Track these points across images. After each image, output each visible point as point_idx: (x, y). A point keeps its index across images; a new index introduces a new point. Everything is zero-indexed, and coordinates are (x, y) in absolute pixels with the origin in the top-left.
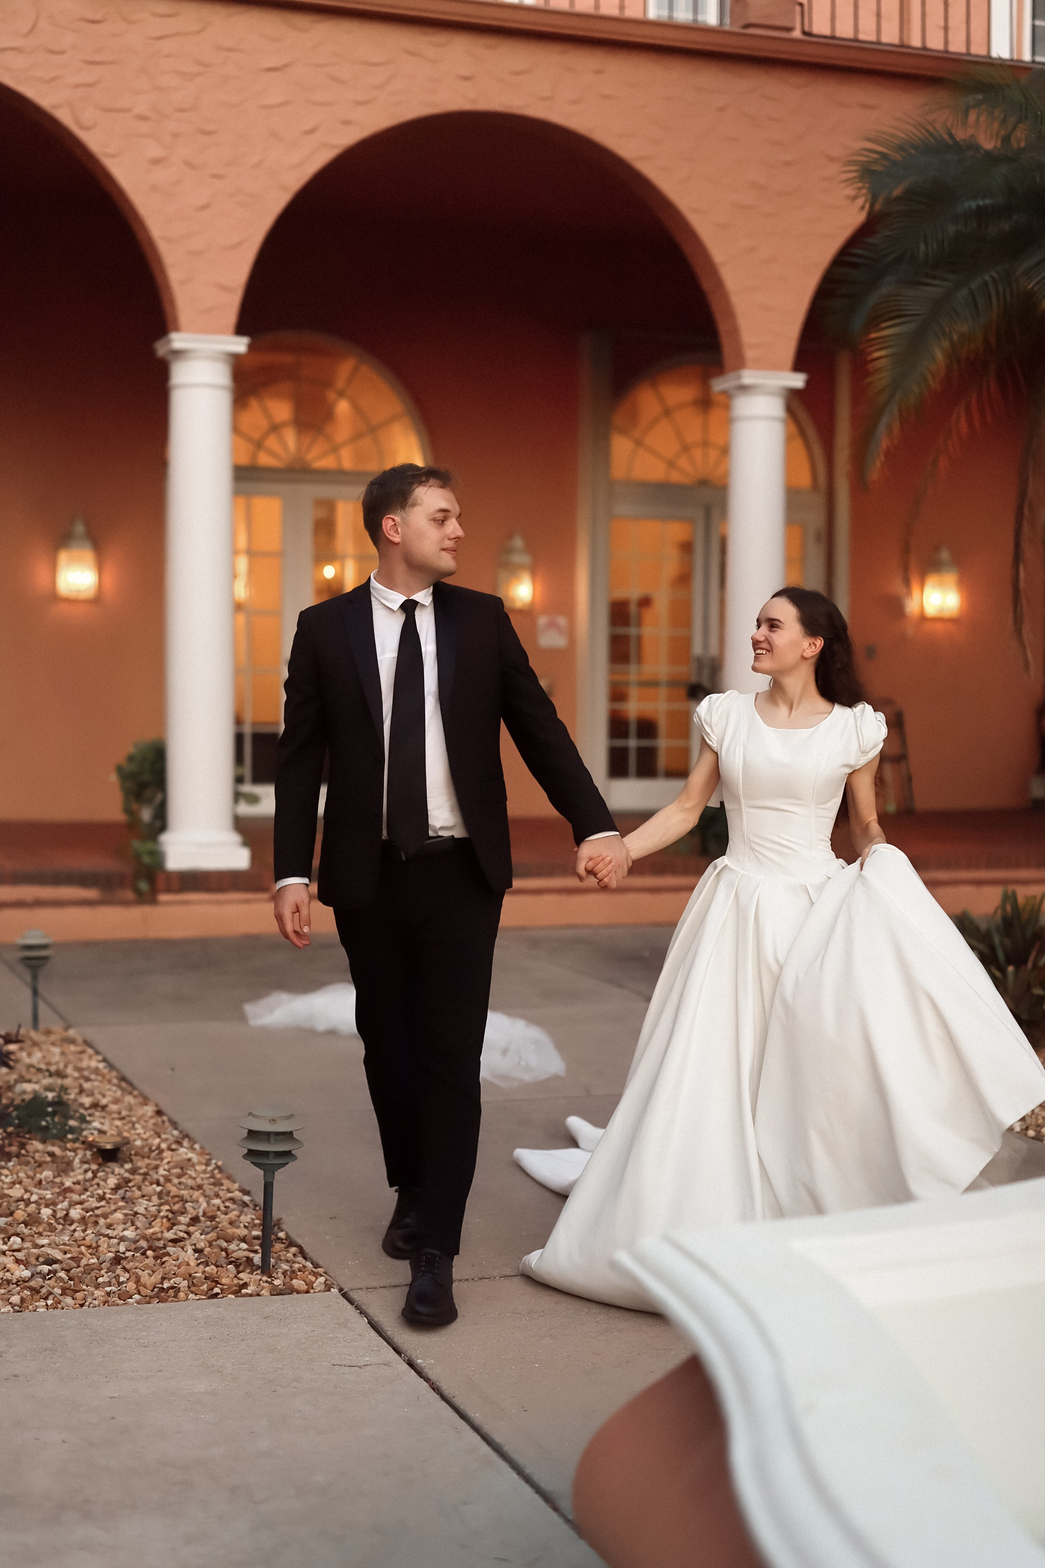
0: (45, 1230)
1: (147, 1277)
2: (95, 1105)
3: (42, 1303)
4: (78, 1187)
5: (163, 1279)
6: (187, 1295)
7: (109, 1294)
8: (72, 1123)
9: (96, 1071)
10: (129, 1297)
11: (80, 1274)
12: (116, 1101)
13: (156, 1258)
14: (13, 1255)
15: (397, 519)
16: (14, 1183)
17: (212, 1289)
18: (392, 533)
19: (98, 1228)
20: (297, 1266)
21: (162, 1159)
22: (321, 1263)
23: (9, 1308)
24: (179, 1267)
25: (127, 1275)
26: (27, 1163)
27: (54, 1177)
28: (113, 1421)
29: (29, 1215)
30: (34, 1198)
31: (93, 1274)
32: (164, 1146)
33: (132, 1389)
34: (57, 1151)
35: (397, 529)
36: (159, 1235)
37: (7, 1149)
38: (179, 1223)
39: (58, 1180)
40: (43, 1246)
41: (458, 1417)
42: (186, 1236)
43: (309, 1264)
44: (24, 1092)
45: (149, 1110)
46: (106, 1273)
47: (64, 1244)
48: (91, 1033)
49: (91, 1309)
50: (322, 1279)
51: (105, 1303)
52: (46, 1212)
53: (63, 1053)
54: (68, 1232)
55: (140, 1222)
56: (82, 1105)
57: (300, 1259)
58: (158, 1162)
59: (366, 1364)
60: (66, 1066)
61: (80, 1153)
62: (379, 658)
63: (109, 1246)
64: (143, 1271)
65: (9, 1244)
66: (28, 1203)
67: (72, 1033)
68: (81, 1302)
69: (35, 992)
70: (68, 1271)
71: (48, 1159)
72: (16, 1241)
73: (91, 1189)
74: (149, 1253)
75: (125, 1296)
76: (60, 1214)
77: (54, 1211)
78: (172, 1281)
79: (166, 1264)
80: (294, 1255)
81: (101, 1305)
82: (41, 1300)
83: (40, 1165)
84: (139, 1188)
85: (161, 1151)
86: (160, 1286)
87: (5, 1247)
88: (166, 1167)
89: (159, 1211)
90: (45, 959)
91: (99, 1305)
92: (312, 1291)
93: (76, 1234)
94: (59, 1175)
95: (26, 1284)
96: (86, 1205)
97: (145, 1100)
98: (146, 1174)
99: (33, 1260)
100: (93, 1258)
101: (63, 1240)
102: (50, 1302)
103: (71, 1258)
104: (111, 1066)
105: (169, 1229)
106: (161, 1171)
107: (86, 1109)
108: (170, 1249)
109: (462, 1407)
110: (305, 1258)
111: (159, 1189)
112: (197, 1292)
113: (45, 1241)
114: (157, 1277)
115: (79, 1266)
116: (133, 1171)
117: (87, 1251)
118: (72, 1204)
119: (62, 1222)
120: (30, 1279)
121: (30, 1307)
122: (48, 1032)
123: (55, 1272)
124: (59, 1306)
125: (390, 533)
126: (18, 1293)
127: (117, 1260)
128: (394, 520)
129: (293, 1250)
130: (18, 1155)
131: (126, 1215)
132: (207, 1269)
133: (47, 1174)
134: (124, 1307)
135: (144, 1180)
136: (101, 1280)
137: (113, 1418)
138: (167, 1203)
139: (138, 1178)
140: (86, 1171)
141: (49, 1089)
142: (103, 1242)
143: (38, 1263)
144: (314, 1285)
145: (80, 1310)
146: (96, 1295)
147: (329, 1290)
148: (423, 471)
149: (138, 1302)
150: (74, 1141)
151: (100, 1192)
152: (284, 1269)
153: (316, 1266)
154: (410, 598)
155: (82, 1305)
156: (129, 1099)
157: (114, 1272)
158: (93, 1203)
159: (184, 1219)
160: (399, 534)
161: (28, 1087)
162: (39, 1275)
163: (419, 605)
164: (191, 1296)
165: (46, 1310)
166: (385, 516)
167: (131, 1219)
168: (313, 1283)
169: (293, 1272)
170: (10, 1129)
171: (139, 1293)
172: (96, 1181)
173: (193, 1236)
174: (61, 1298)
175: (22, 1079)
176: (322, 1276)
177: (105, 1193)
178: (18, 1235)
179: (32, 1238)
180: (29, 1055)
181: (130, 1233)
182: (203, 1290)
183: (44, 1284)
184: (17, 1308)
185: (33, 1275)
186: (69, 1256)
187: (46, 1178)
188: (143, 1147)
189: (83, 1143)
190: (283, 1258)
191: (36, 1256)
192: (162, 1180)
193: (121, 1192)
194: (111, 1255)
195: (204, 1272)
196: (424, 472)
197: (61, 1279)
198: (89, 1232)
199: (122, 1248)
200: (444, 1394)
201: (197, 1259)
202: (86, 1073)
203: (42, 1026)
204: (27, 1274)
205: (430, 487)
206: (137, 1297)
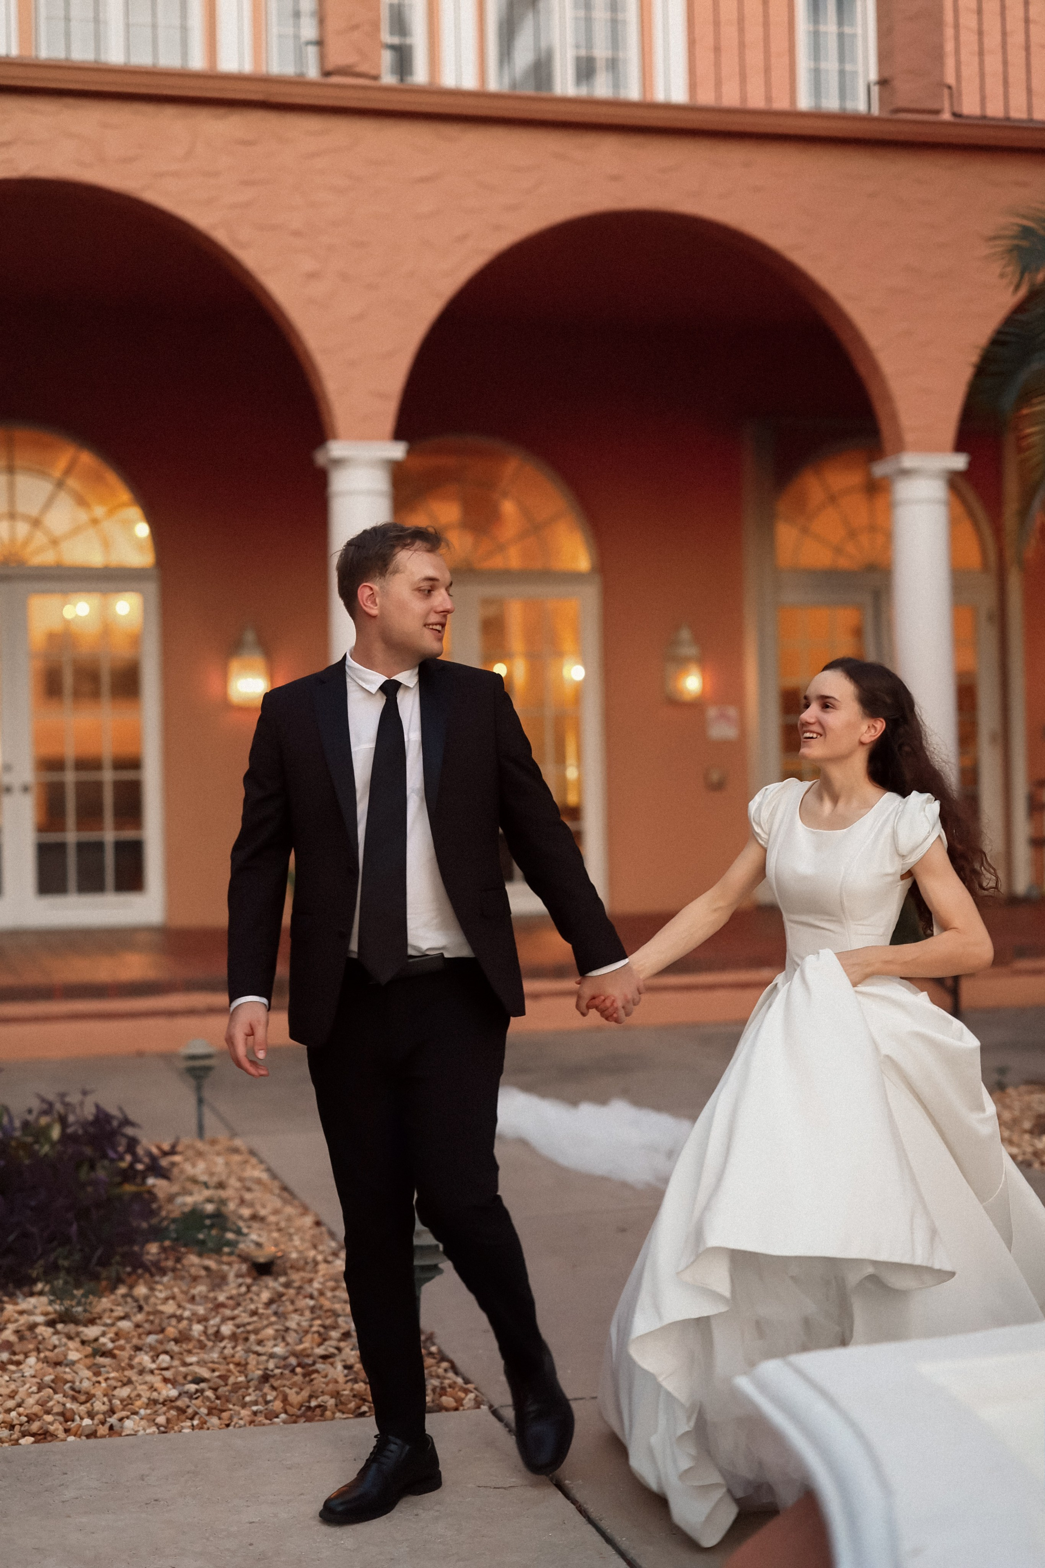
0: (195, 1347)
1: (295, 1395)
2: (254, 1217)
3: (188, 1423)
4: (231, 1302)
5: (311, 1397)
6: (334, 1413)
7: (255, 1413)
8: (230, 1236)
9: (259, 1181)
10: (275, 1415)
11: (227, 1393)
12: (276, 1212)
13: (304, 1375)
14: (161, 1374)
15: (376, 588)
16: (167, 1299)
17: (359, 1408)
18: (369, 604)
19: (248, 1344)
20: (447, 1382)
21: (316, 1272)
22: (472, 1378)
23: (154, 1429)
24: (327, 1384)
25: (274, 1393)
26: (182, 1278)
27: (209, 1291)
28: (251, 1548)
29: (180, 1332)
30: (187, 1314)
31: (241, 1392)
32: (320, 1258)
33: (273, 1513)
34: (211, 1264)
35: (375, 599)
36: (309, 1351)
37: (163, 1264)
38: (330, 1338)
39: (211, 1295)
40: (191, 1364)
41: (604, 1541)
42: (336, 1351)
43: (460, 1380)
44: (185, 1204)
45: (308, 1221)
46: (254, 1391)
47: (213, 1362)
48: (256, 1142)
49: (236, 1430)
50: (471, 1396)
51: (251, 1422)
52: (197, 1328)
53: (227, 1164)
54: (217, 1349)
55: (291, 1338)
56: (241, 1217)
57: (451, 1374)
58: (311, 1275)
59: (512, 1485)
60: (229, 1176)
61: (236, 1267)
62: (354, 749)
63: (258, 1363)
64: (291, 1388)
65: (158, 1362)
66: (180, 1319)
67: (238, 1142)
68: (227, 1422)
69: (200, 1101)
70: (215, 1390)
71: (203, 1273)
72: (164, 1359)
73: (243, 1304)
74: (298, 1370)
75: (271, 1416)
76: (211, 1331)
77: (206, 1327)
78: (320, 1399)
79: (315, 1382)
80: (446, 1370)
81: (247, 1425)
82: (187, 1420)
83: (195, 1279)
84: (292, 1302)
85: (316, 1263)
86: (307, 1404)
87: (153, 1366)
88: (321, 1280)
89: (311, 1326)
90: (208, 1069)
91: (245, 1425)
92: (461, 1408)
93: (226, 1352)
94: (213, 1290)
95: (173, 1404)
96: (238, 1321)
97: (305, 1210)
98: (300, 1288)
99: (180, 1379)
100: (240, 1376)
101: (212, 1358)
102: (196, 1422)
103: (219, 1377)
104: (274, 1176)
105: (319, 1345)
106: (316, 1285)
107: (245, 1220)
108: (319, 1366)
109: (609, 1531)
110: (457, 1373)
111: (312, 1303)
112: (344, 1410)
113: (193, 1359)
114: (305, 1394)
115: (226, 1385)
116: (287, 1285)
117: (235, 1368)
118: (224, 1320)
119: (212, 1338)
120: (177, 1399)
121: (176, 1428)
122: (213, 1142)
123: (202, 1391)
124: (205, 1426)
125: (366, 604)
126: (165, 1413)
127: (266, 1378)
128: (371, 589)
129: (445, 1365)
130: (174, 1270)
131: (277, 1331)
132: (356, 1386)
133: (200, 1289)
134: (271, 1427)
135: (298, 1294)
136: (248, 1399)
137: (251, 1545)
138: (319, 1317)
139: (292, 1292)
140: (240, 1285)
141: (209, 1200)
142: (252, 1359)
143: (185, 1382)
144: (465, 1402)
145: (225, 1430)
146: (242, 1415)
147: (479, 1407)
148: (409, 531)
149: (284, 1422)
150: (230, 1254)
151: (252, 1307)
152: (434, 1385)
153: (467, 1381)
154: (391, 679)
155: (228, 1425)
156: (289, 1210)
157: (261, 1390)
158: (245, 1318)
159: (335, 1334)
160: (376, 605)
161: (189, 1200)
162: (186, 1395)
163: (402, 686)
164: (338, 1415)
165: (191, 1430)
166: (360, 584)
167: (282, 1335)
168: (463, 1399)
169: (443, 1389)
170: (167, 1243)
171: (286, 1412)
172: (250, 1295)
173: (344, 1352)
174: (207, 1418)
175: (186, 1192)
176: (471, 1392)
177: (257, 1308)
178: (166, 1352)
179: (180, 1356)
180: (194, 1165)
181: (279, 1350)
182: (350, 1409)
183: (190, 1404)
184: (162, 1429)
185: (180, 1395)
186: (217, 1374)
187: (200, 1292)
188: (297, 1260)
189: (239, 1256)
190: (434, 1374)
191: (184, 1375)
192: (316, 1293)
193: (274, 1307)
194: (260, 1373)
195: (352, 1390)
196: (409, 533)
197: (208, 1398)
198: (239, 1348)
199: (271, 1365)
200: (591, 1517)
201: (346, 1376)
202: (249, 1184)
203: (208, 1134)
204: (174, 1393)
205: (415, 550)
206: (283, 1416)
